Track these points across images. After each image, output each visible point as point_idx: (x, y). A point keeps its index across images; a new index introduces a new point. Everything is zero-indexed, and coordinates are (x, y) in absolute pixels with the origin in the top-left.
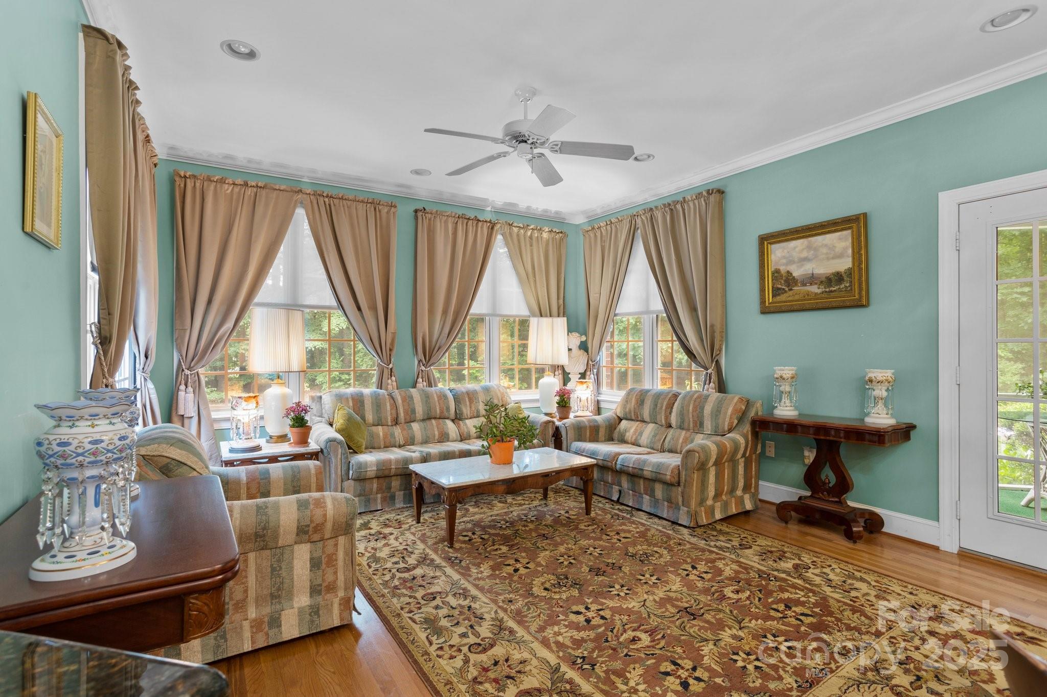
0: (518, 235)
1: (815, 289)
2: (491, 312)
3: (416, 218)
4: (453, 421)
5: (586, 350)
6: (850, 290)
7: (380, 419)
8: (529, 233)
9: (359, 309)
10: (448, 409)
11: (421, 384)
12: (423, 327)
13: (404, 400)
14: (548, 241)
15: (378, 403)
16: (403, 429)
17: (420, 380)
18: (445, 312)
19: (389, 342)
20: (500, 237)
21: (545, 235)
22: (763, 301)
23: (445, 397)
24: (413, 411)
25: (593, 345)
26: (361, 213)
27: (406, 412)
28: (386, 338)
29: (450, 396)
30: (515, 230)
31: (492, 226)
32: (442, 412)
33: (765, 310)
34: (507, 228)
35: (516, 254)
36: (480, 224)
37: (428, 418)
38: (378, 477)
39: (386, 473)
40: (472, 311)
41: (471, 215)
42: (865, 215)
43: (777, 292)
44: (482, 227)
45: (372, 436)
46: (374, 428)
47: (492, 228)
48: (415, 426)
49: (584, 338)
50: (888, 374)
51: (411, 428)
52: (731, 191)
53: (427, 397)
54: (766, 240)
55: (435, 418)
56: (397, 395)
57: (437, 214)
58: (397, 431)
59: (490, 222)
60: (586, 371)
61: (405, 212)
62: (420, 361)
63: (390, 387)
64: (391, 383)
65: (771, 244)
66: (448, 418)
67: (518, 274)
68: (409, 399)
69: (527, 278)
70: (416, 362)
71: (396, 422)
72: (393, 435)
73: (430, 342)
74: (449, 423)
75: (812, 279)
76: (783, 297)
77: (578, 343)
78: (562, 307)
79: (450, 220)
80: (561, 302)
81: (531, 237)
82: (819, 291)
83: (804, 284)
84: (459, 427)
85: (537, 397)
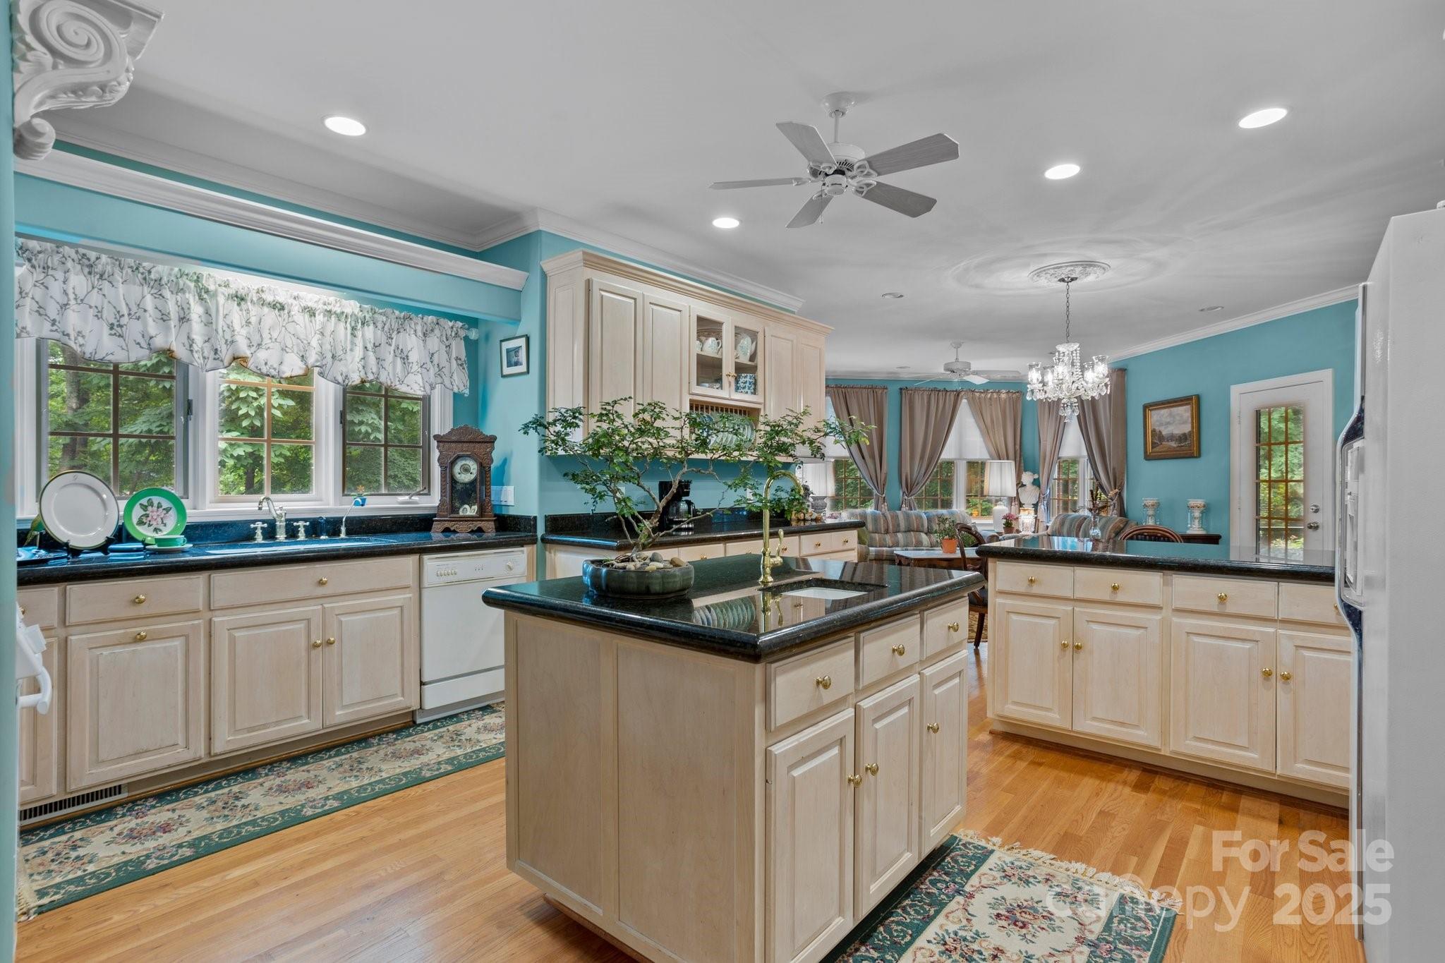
0: (979, 398)
1: (1173, 444)
2: (958, 457)
3: (901, 393)
4: (926, 534)
5: (1039, 486)
6: (1190, 446)
7: (877, 529)
8: (989, 395)
9: (863, 458)
10: (923, 525)
11: (905, 508)
12: (906, 469)
13: (892, 518)
14: (1005, 400)
15: (875, 519)
16: (891, 537)
17: (904, 505)
18: (922, 458)
19: (883, 480)
20: (964, 401)
21: (1003, 396)
22: (1145, 452)
23: (921, 517)
24: (899, 525)
25: (1043, 481)
26: (865, 396)
27: (893, 526)
28: (881, 477)
29: (924, 516)
30: (977, 394)
31: (958, 394)
32: (918, 527)
33: (1148, 457)
34: (970, 394)
35: (978, 412)
36: (948, 394)
37: (908, 530)
38: (875, 560)
39: (881, 557)
40: (942, 457)
41: (940, 387)
42: (1198, 397)
43: (1154, 445)
44: (950, 396)
45: (872, 539)
46: (873, 535)
47: (958, 395)
48: (900, 535)
49: (1036, 476)
50: (1200, 502)
51: (897, 536)
52: (1131, 368)
53: (908, 517)
54: (1147, 407)
55: (913, 531)
56: (888, 514)
57: (917, 389)
58: (888, 538)
59: (956, 391)
60: (1038, 503)
61: (893, 390)
62: (904, 493)
63: (883, 510)
64: (884, 507)
65: (1151, 410)
66: (922, 532)
67: (980, 428)
68: (895, 518)
69: (987, 431)
70: (901, 493)
71: (887, 532)
72: (884, 540)
73: (911, 479)
74: (923, 535)
75: (1172, 437)
76: (1157, 449)
77: (1032, 480)
78: (1018, 452)
79: (926, 394)
80: (1018, 447)
81: (990, 399)
82: (1175, 446)
83: (1168, 441)
84: (930, 538)
85: (991, 521)
